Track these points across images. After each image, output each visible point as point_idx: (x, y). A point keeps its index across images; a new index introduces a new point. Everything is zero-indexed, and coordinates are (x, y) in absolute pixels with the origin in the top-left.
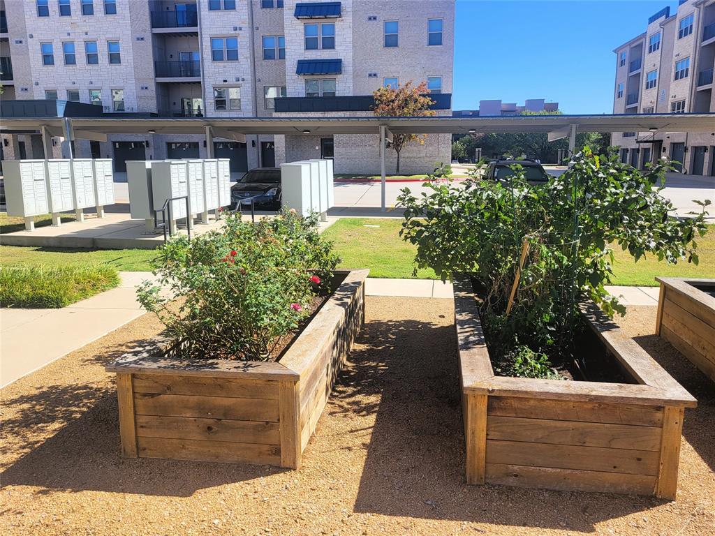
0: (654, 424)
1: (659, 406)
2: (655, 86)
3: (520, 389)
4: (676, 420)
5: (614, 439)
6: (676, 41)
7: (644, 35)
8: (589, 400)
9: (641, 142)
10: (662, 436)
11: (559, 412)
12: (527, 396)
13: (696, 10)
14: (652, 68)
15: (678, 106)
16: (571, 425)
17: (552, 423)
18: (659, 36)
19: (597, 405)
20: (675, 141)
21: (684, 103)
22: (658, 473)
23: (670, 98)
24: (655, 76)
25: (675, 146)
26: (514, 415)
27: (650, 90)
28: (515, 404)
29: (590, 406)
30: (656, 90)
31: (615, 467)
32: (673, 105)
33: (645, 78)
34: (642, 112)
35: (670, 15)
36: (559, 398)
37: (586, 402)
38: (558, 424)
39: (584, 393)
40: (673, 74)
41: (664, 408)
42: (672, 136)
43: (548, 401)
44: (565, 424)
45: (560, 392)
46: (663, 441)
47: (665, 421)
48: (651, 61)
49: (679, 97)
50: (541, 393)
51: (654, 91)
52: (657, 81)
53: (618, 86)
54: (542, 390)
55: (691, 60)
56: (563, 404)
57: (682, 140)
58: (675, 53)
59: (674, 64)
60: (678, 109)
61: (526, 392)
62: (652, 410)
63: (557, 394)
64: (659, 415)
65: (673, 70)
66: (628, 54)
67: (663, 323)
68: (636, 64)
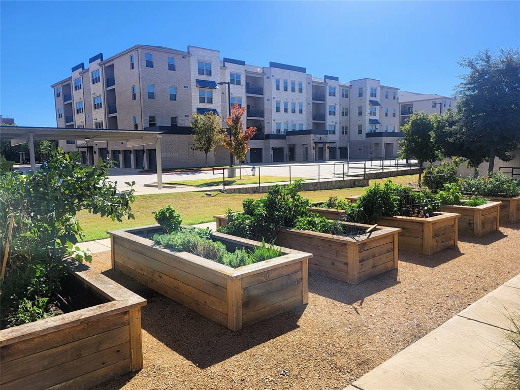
0: (124, 324)
1: (125, 311)
2: (83, 112)
3: (25, 334)
4: (137, 317)
5: (100, 344)
6: (91, 86)
7: (70, 78)
8: (80, 323)
9: (79, 147)
10: (130, 330)
11: (59, 340)
12: (31, 337)
13: (100, 68)
14: (78, 100)
15: (99, 125)
16: (69, 346)
17: (54, 350)
18: (80, 81)
19: (86, 325)
20: (101, 147)
21: (102, 123)
22: (131, 356)
23: (94, 120)
24: (82, 106)
25: (101, 150)
26: (23, 356)
27: (79, 114)
28: (22, 346)
29: (81, 327)
30: (84, 114)
31: (104, 364)
32: (96, 124)
33: (75, 106)
34: (77, 127)
35: (85, 68)
36: (58, 329)
37: (78, 325)
38: (59, 349)
39: (75, 319)
40: (93, 105)
41: (129, 311)
42: (98, 143)
43: (49, 335)
44: (65, 347)
45: (58, 324)
46: (131, 333)
47: (130, 320)
48: (77, 96)
49: (99, 120)
50: (43, 330)
51: (82, 115)
52: (84, 109)
53: (57, 110)
54: (43, 328)
55: (102, 98)
56: (61, 332)
57: (105, 146)
58: (92, 92)
59: (92, 99)
60: (100, 127)
61: (31, 334)
62: (121, 316)
63: (56, 327)
64: (126, 317)
65: (92, 103)
66: (61, 90)
67: (116, 260)
68: (68, 97)
